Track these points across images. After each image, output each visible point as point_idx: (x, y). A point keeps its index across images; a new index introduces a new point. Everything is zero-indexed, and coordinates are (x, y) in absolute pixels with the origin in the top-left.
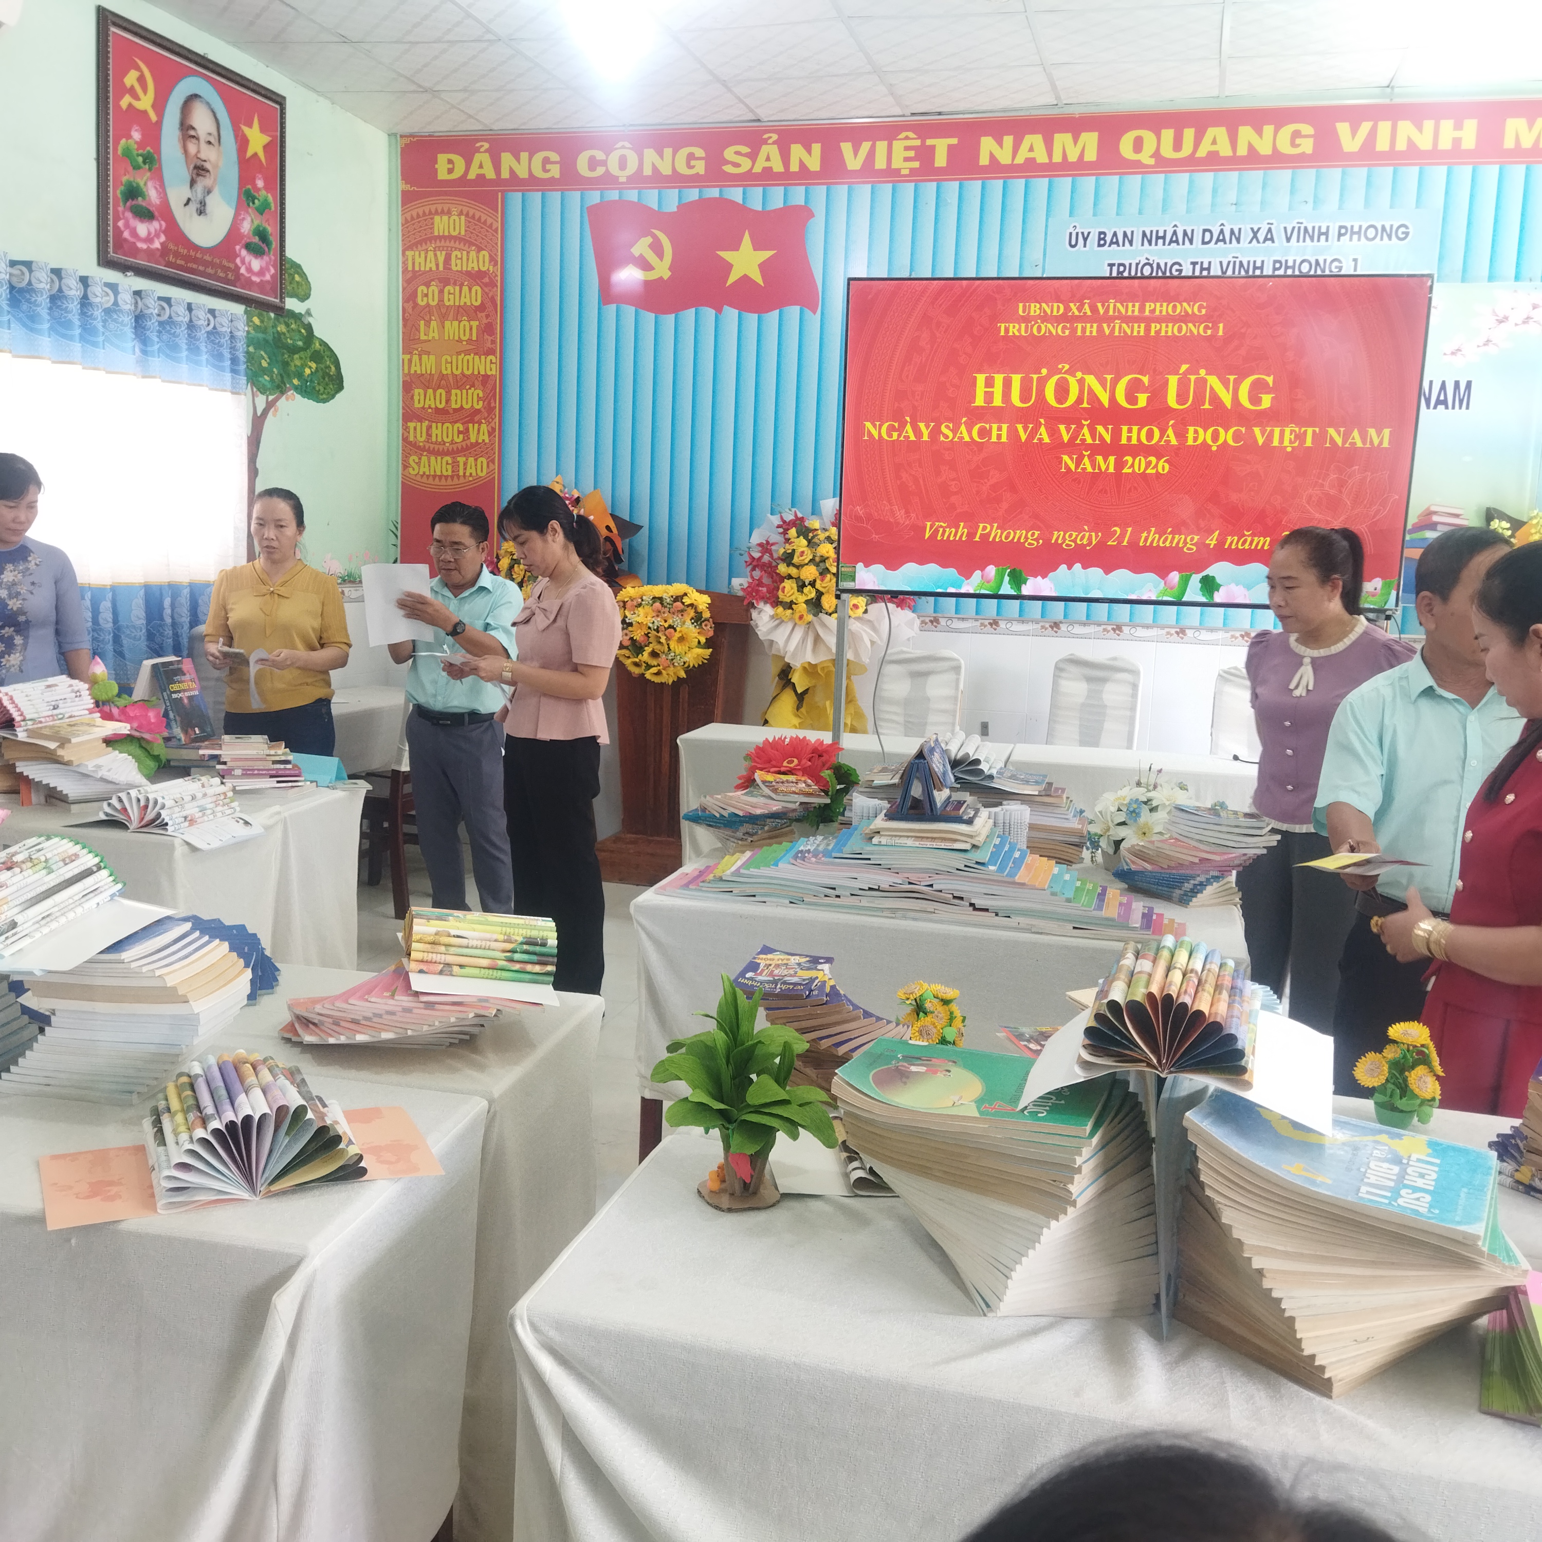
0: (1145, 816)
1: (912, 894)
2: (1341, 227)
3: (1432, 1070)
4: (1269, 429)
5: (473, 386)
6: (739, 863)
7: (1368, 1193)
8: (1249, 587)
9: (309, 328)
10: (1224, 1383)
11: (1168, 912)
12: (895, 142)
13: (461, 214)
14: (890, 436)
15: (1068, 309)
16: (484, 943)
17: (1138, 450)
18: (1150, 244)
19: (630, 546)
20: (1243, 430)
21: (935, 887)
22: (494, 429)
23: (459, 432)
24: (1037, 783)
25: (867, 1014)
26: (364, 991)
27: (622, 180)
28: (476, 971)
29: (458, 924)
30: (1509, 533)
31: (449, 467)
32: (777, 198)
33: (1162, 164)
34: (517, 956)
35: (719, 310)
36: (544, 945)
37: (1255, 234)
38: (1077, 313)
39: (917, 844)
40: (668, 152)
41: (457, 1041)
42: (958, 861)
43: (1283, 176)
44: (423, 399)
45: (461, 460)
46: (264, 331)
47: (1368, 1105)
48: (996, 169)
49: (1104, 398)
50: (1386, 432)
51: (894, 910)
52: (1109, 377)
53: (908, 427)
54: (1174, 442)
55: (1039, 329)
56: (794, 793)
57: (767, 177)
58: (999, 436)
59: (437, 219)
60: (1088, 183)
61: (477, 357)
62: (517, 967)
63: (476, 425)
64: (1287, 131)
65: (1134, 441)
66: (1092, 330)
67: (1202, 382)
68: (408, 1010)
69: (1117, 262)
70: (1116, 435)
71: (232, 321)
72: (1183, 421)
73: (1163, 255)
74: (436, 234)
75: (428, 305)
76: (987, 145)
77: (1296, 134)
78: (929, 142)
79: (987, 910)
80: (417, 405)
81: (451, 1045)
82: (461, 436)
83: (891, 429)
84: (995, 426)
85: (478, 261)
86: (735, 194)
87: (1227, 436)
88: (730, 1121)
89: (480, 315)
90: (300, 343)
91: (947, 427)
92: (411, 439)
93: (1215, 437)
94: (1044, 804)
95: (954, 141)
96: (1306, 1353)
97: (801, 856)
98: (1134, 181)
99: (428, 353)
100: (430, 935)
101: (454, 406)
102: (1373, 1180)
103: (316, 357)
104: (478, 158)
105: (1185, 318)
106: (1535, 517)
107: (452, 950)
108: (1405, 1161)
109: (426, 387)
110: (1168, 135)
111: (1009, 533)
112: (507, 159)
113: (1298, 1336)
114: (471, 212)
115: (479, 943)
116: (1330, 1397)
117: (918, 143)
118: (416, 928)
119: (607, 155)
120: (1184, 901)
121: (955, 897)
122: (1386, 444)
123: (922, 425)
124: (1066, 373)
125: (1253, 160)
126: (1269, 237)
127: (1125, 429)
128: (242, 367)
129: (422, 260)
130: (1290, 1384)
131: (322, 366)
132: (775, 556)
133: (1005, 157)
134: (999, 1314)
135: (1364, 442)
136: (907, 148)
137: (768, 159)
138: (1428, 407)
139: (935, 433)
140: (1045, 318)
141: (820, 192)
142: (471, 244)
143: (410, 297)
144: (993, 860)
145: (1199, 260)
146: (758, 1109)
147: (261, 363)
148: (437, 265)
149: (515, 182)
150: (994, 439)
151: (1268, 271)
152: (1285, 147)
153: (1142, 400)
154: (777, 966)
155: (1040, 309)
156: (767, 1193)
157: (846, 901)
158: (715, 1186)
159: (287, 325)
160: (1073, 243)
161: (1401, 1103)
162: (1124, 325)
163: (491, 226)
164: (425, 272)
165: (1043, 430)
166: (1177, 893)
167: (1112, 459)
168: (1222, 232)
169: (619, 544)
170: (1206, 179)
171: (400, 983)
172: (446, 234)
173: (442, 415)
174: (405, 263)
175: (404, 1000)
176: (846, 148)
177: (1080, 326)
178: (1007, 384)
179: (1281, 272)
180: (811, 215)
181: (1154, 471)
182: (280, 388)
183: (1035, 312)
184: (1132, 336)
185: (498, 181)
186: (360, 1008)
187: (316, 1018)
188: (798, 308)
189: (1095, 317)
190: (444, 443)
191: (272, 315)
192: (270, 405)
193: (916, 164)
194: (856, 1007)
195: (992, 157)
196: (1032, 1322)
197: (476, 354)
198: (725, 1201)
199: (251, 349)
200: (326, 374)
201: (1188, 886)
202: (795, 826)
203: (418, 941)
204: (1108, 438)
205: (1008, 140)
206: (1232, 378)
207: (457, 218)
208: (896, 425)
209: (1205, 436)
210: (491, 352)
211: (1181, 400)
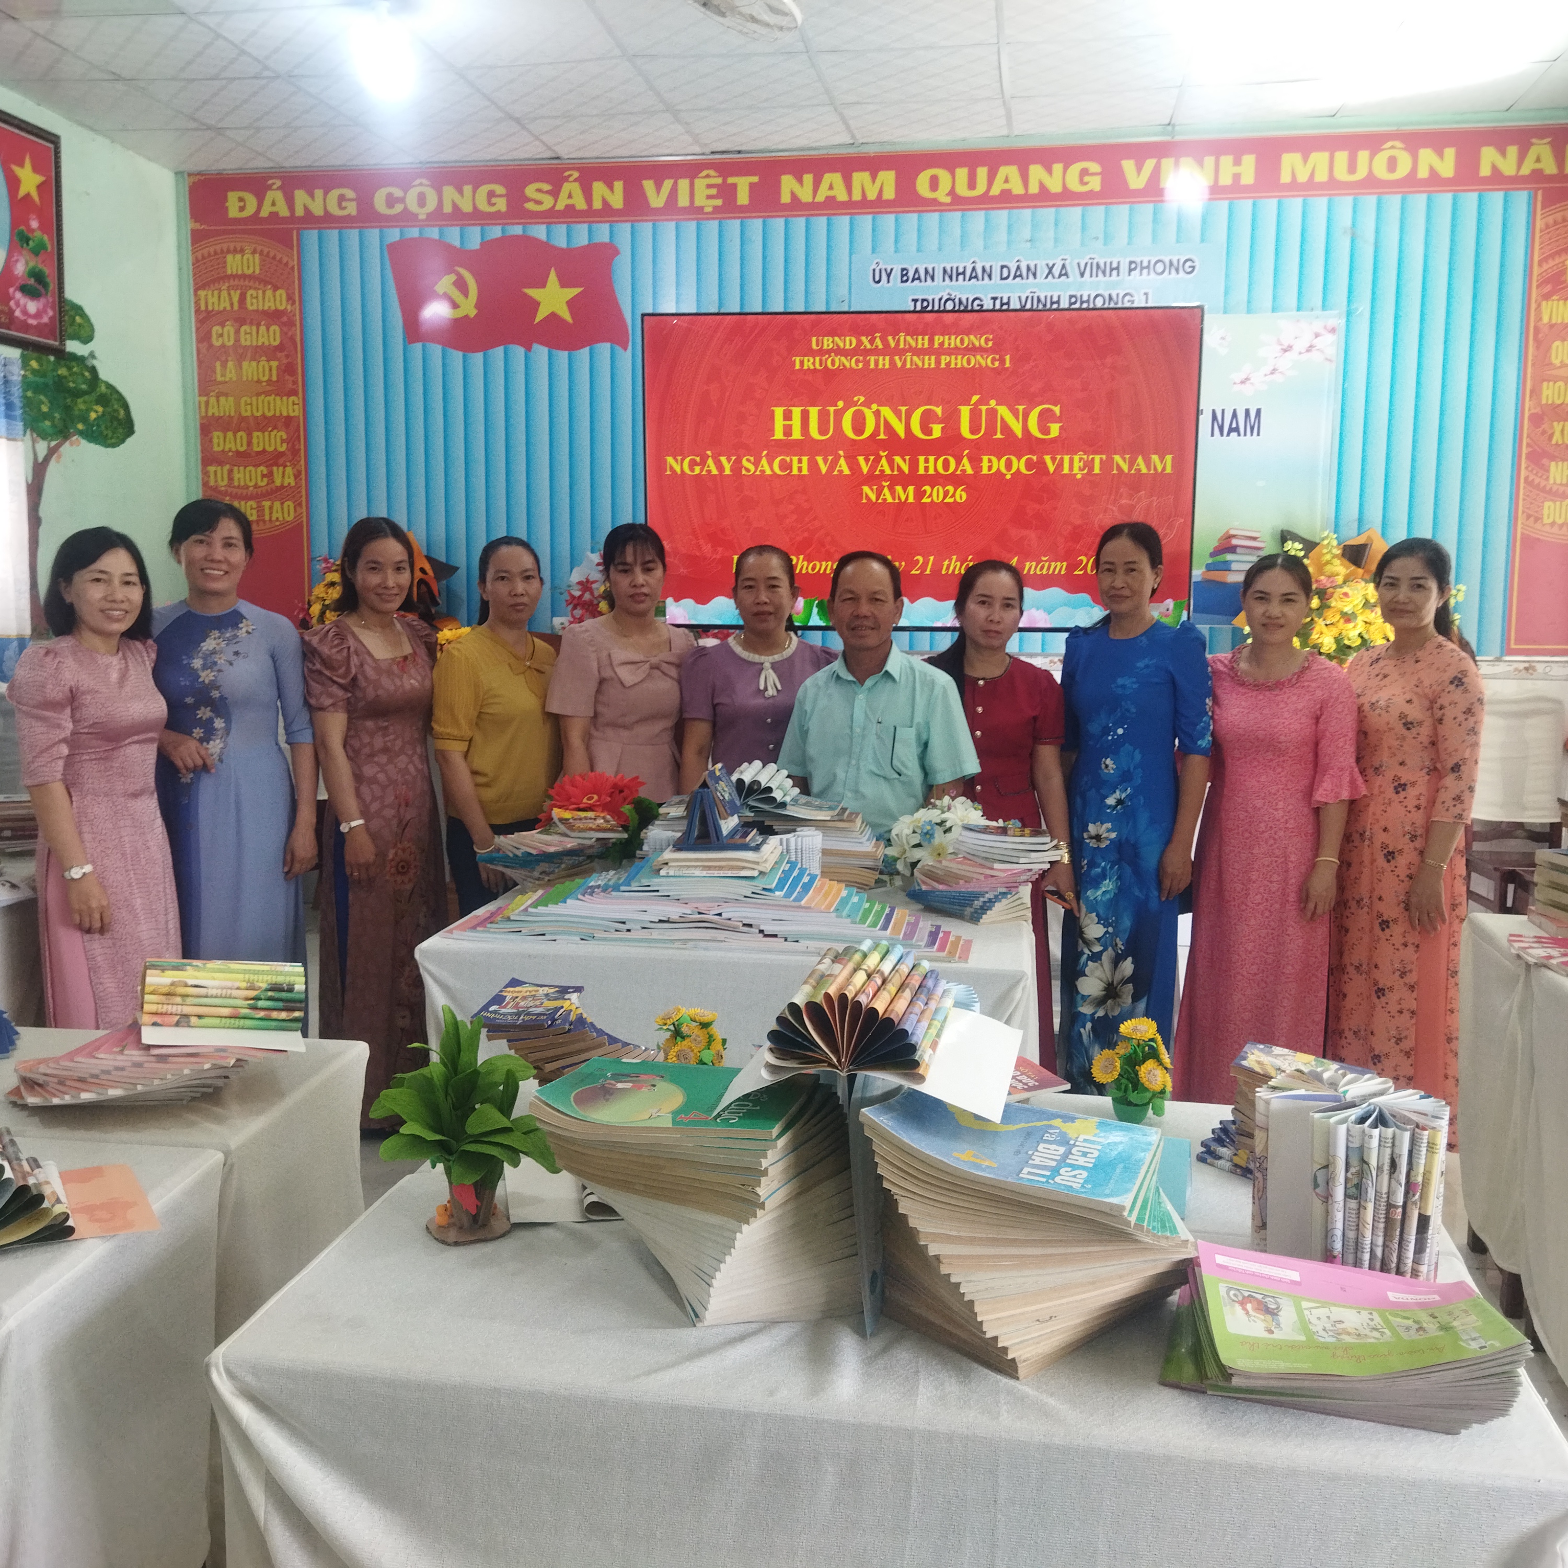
0: (939, 837)
1: (702, 923)
2: (1131, 263)
3: (1160, 1063)
4: (1059, 457)
5: (275, 428)
6: (529, 902)
7: (1029, 1173)
8: (1049, 613)
9: (93, 370)
10: (918, 1372)
11: (955, 928)
12: (697, 181)
13: (254, 252)
14: (692, 470)
15: (860, 343)
16: (224, 992)
17: (935, 480)
18: (951, 279)
19: (448, 587)
20: (1035, 458)
21: (724, 915)
22: (300, 472)
23: (263, 476)
24: (831, 808)
25: (613, 1040)
26: (91, 1049)
27: (422, 217)
28: (217, 1021)
29: (196, 974)
30: (1302, 554)
31: (254, 512)
32: (581, 235)
33: (958, 202)
34: (261, 1004)
35: (528, 348)
36: (290, 990)
37: (1050, 269)
38: (869, 346)
39: (704, 873)
40: (468, 189)
41: (198, 1095)
42: (746, 888)
43: (1073, 214)
44: (222, 442)
45: (267, 504)
46: (44, 375)
47: (1106, 1102)
48: (797, 206)
49: (900, 429)
50: (1169, 458)
51: (685, 941)
52: (903, 409)
53: (710, 462)
54: (970, 471)
55: (833, 363)
56: (591, 829)
57: (570, 215)
58: (800, 469)
59: (229, 258)
60: (888, 221)
61: (278, 398)
62: (262, 1014)
63: (281, 468)
64: (1076, 169)
65: (931, 471)
66: (884, 362)
67: (992, 413)
68: (138, 1065)
69: (920, 297)
70: (914, 465)
71: (5, 365)
72: (977, 450)
73: (964, 291)
74: (229, 272)
75: (223, 346)
76: (788, 183)
77: (1084, 172)
78: (731, 180)
79: (775, 936)
80: (216, 449)
81: (194, 1099)
82: (265, 480)
83: (692, 464)
84: (795, 459)
85: (275, 300)
86: (539, 232)
87: (1019, 465)
88: (450, 1153)
89: (279, 355)
90: (84, 387)
91: (748, 460)
92: (212, 483)
93: (1009, 465)
94: (838, 829)
95: (755, 179)
96: (988, 1336)
97: (591, 891)
98: (932, 218)
99: (226, 395)
100: (165, 986)
101: (257, 449)
102: (1037, 1161)
103: (103, 400)
104: (270, 196)
105: (973, 350)
106: (1326, 538)
107: (190, 1000)
108: (1072, 1142)
109: (225, 430)
110: (962, 173)
111: (815, 566)
112: (300, 197)
113: (979, 1319)
114: (266, 250)
115: (219, 992)
116: (1018, 1379)
117: (719, 181)
118: (149, 980)
119: (406, 192)
120: (975, 918)
121: (744, 925)
122: (1169, 470)
123: (723, 459)
124: (862, 405)
125: (1044, 197)
126: (1064, 273)
127: (922, 459)
128: (18, 412)
129: (215, 300)
130: (981, 1368)
131: (109, 409)
132: (596, 594)
133: (805, 194)
134: (706, 1323)
135: (1148, 468)
136: (709, 186)
137: (570, 196)
138: (1222, 435)
139: (737, 468)
140: (840, 352)
141: (624, 229)
142: (266, 283)
143: (204, 337)
144: (780, 886)
145: (999, 295)
146: (477, 1139)
147: (40, 409)
148: (232, 305)
149: (309, 219)
150: (795, 471)
151: (1064, 304)
152: (1074, 185)
153: (937, 431)
154: (524, 998)
155: (833, 342)
156: (498, 1225)
157: (637, 934)
158: (443, 1221)
159: (69, 368)
160: (877, 279)
161: (1133, 1097)
162: (915, 358)
163: (286, 264)
164: (219, 312)
165: (842, 461)
166: (969, 910)
167: (911, 489)
168: (1018, 268)
169: (435, 587)
170: (1001, 216)
171: (132, 1038)
172: (240, 272)
173: (244, 458)
174: (197, 303)
175: (134, 1054)
176: (649, 186)
177: (872, 359)
178: (805, 417)
179: (1077, 306)
180: (616, 252)
181: (951, 500)
182: (63, 433)
183: (828, 345)
184: (922, 369)
185: (292, 218)
186: (86, 1066)
187: (41, 1079)
188: (607, 346)
189: (886, 351)
190: (248, 487)
191: (52, 358)
192: (52, 452)
193: (719, 202)
194: (601, 1032)
195: (793, 195)
196: (742, 1329)
197: (277, 395)
198: (452, 1235)
199: (29, 394)
200: (114, 418)
201: (977, 903)
202: (596, 864)
203: (151, 993)
204: (906, 468)
205: (808, 178)
206: (1021, 408)
207: (250, 257)
208: (698, 459)
209: (999, 465)
210: (294, 393)
211: (974, 431)
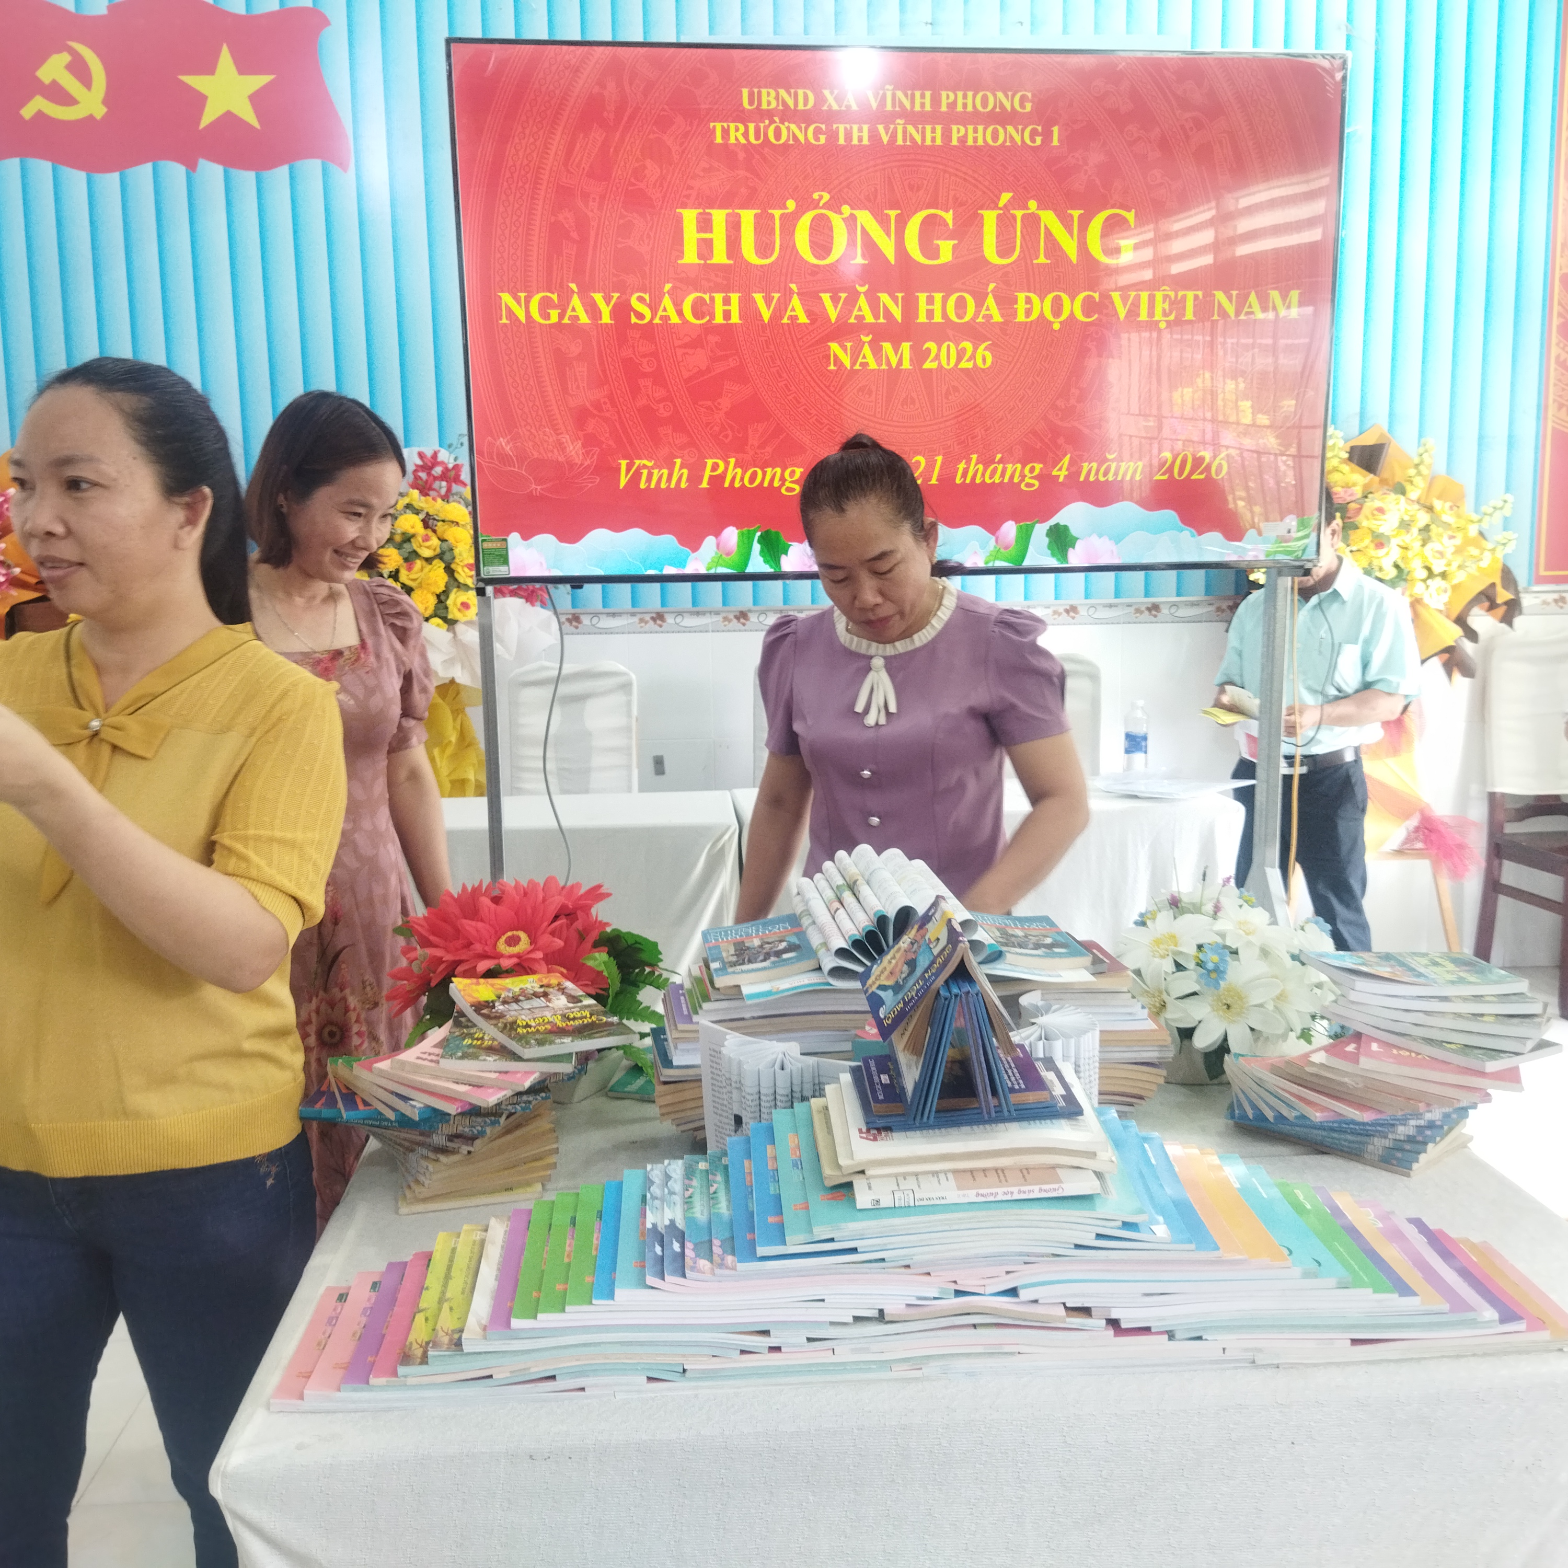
1: (962, 1317)
4: (1132, 294)
8: (1117, 540)
14: (547, 317)
15: (818, 101)
17: (943, 332)
20: (1096, 296)
21: (1021, 1294)
35: (192, 166)
38: (835, 107)
42: (1083, 1226)
49: (888, 249)
50: (1294, 295)
52: (893, 214)
53: (576, 301)
55: (778, 133)
56: (556, 1028)
58: (727, 314)
65: (938, 318)
66: (861, 135)
67: (1032, 221)
70: (910, 308)
72: (1009, 283)
79: (1146, 1330)
83: (545, 305)
84: (719, 297)
87: (1074, 307)
91: (641, 299)
93: (1057, 308)
105: (1002, 118)
111: (755, 474)
120: (1395, 1160)
121: (1070, 1311)
123: (598, 297)
124: (827, 206)
127: (923, 297)
135: (1265, 311)
139: (622, 311)
140: (787, 115)
150: (719, 319)
153: (946, 251)
155: (777, 98)
157: (797, 1356)
162: (910, 128)
165: (796, 302)
167: (906, 347)
177: (841, 128)
178: (734, 227)
180: (324, 22)
181: (970, 365)
183: (769, 103)
184: (923, 146)
188: (317, 163)
204: (897, 313)
206: (1076, 213)
208: (555, 297)
209: (1042, 307)
211: (1004, 249)
